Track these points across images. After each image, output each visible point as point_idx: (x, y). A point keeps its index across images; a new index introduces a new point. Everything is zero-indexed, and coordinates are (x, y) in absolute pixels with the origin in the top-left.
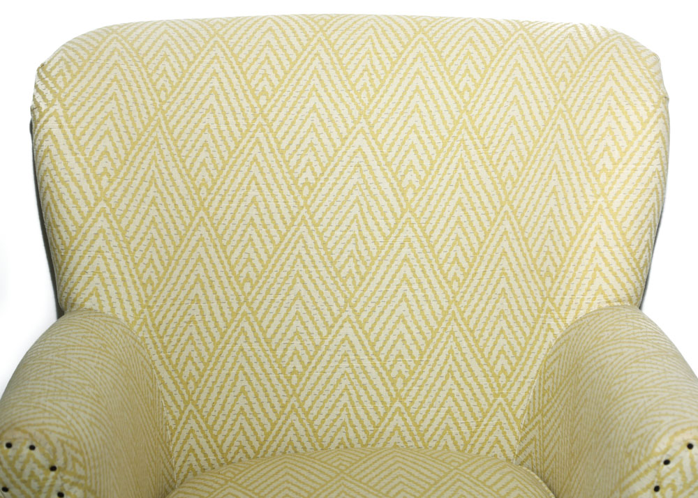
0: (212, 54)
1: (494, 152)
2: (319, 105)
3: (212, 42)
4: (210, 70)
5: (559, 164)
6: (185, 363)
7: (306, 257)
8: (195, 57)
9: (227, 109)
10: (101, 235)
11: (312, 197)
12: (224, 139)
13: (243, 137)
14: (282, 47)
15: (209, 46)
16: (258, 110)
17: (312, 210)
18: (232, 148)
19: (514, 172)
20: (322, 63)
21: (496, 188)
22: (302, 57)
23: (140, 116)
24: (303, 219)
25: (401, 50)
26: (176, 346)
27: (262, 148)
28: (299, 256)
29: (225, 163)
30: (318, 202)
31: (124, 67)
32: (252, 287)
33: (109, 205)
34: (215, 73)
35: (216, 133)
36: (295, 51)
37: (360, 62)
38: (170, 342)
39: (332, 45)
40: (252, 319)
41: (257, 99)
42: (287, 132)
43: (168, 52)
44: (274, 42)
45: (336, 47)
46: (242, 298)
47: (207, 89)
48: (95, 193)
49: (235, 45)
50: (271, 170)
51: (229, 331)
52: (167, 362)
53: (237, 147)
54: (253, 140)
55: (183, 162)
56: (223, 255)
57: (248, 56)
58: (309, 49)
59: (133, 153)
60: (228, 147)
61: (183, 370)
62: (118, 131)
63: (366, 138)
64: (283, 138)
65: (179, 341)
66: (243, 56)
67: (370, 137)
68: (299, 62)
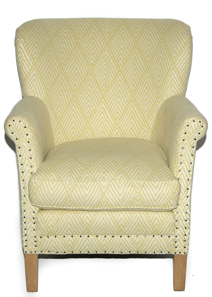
0: (65, 27)
1: (144, 54)
2: (95, 42)
3: (64, 24)
4: (64, 32)
5: (162, 56)
6: (58, 113)
7: (91, 85)
8: (60, 28)
9: (69, 43)
10: (35, 75)
11: (93, 68)
12: (68, 51)
13: (73, 50)
14: (84, 26)
15: (64, 25)
16: (78, 43)
17: (93, 71)
18: (70, 53)
19: (149, 60)
20: (96, 30)
21: (144, 64)
22: (90, 29)
23: (45, 43)
24: (90, 74)
25: (118, 27)
26: (55, 107)
27: (79, 54)
28: (89, 84)
29: (69, 57)
30: (94, 69)
31: (40, 29)
32: (76, 92)
33: (37, 67)
34: (66, 33)
35: (66, 49)
36: (88, 27)
37: (106, 30)
38: (53, 106)
39: (98, 26)
40: (76, 101)
41: (77, 40)
42: (86, 49)
43: (52, 26)
44: (82, 25)
45: (100, 26)
46: (73, 95)
47: (63, 37)
48: (33, 63)
49: (71, 25)
50: (81, 60)
51: (70, 104)
52: (53, 112)
53: (72, 53)
54: (76, 51)
55: (57, 56)
56: (68, 83)
57: (75, 28)
58: (92, 27)
59: (43, 53)
60: (69, 53)
61: (57, 114)
62: (39, 47)
63: (108, 51)
64: (85, 51)
65: (56, 106)
66: (73, 28)
67: (109, 51)
68: (89, 30)
